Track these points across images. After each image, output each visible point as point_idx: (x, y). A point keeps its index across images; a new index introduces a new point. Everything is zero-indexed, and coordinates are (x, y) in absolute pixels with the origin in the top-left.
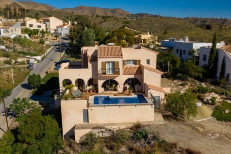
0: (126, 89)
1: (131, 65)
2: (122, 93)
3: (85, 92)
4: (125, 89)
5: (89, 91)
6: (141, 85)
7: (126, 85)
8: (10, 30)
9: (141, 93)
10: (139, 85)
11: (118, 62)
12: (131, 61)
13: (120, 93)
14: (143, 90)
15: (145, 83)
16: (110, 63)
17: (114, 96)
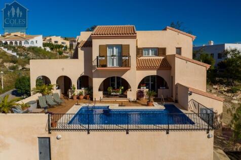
0: (143, 95)
2: (135, 102)
3: (72, 98)
4: (140, 95)
5: (78, 98)
6: (168, 88)
7: (142, 88)
8: (30, 41)
9: (170, 101)
10: (164, 88)
11: (129, 45)
12: (150, 51)
13: (132, 101)
14: (172, 97)
15: (178, 84)
16: (115, 48)
17: (119, 106)
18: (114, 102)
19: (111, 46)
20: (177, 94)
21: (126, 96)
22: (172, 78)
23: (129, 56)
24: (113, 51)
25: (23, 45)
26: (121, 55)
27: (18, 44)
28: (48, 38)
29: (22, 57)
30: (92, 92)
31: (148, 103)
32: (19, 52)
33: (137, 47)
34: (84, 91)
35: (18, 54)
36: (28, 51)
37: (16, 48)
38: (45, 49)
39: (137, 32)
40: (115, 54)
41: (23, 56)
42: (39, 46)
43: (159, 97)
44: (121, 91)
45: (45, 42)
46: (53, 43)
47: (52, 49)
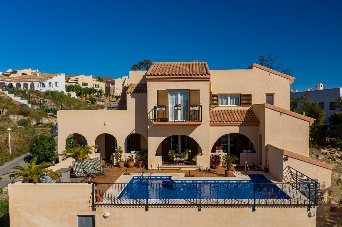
0: (219, 162)
1: (230, 106)
2: (207, 171)
3: (118, 165)
4: (215, 161)
5: (126, 165)
6: (255, 152)
7: (217, 151)
8: (46, 83)
9: (258, 170)
10: (250, 151)
11: (199, 91)
12: (229, 98)
13: (204, 170)
14: (261, 164)
15: (269, 146)
16: (179, 95)
17: (186, 176)
18: (178, 171)
19: (174, 92)
20: (267, 160)
21: (195, 163)
22: (261, 137)
23: (200, 107)
24: (177, 99)
25: (36, 88)
26: (187, 105)
27: (29, 88)
28: (73, 78)
29: (36, 107)
30: (147, 158)
31: (226, 173)
32: (32, 100)
33: (211, 92)
34: (134, 155)
35: (29, 102)
36: (44, 97)
37: (27, 93)
38: (70, 95)
39: (211, 71)
40: (179, 103)
41: (38, 104)
42: (60, 91)
43: (241, 165)
44: (187, 155)
45: (70, 84)
46: (81, 85)
47: (79, 95)
